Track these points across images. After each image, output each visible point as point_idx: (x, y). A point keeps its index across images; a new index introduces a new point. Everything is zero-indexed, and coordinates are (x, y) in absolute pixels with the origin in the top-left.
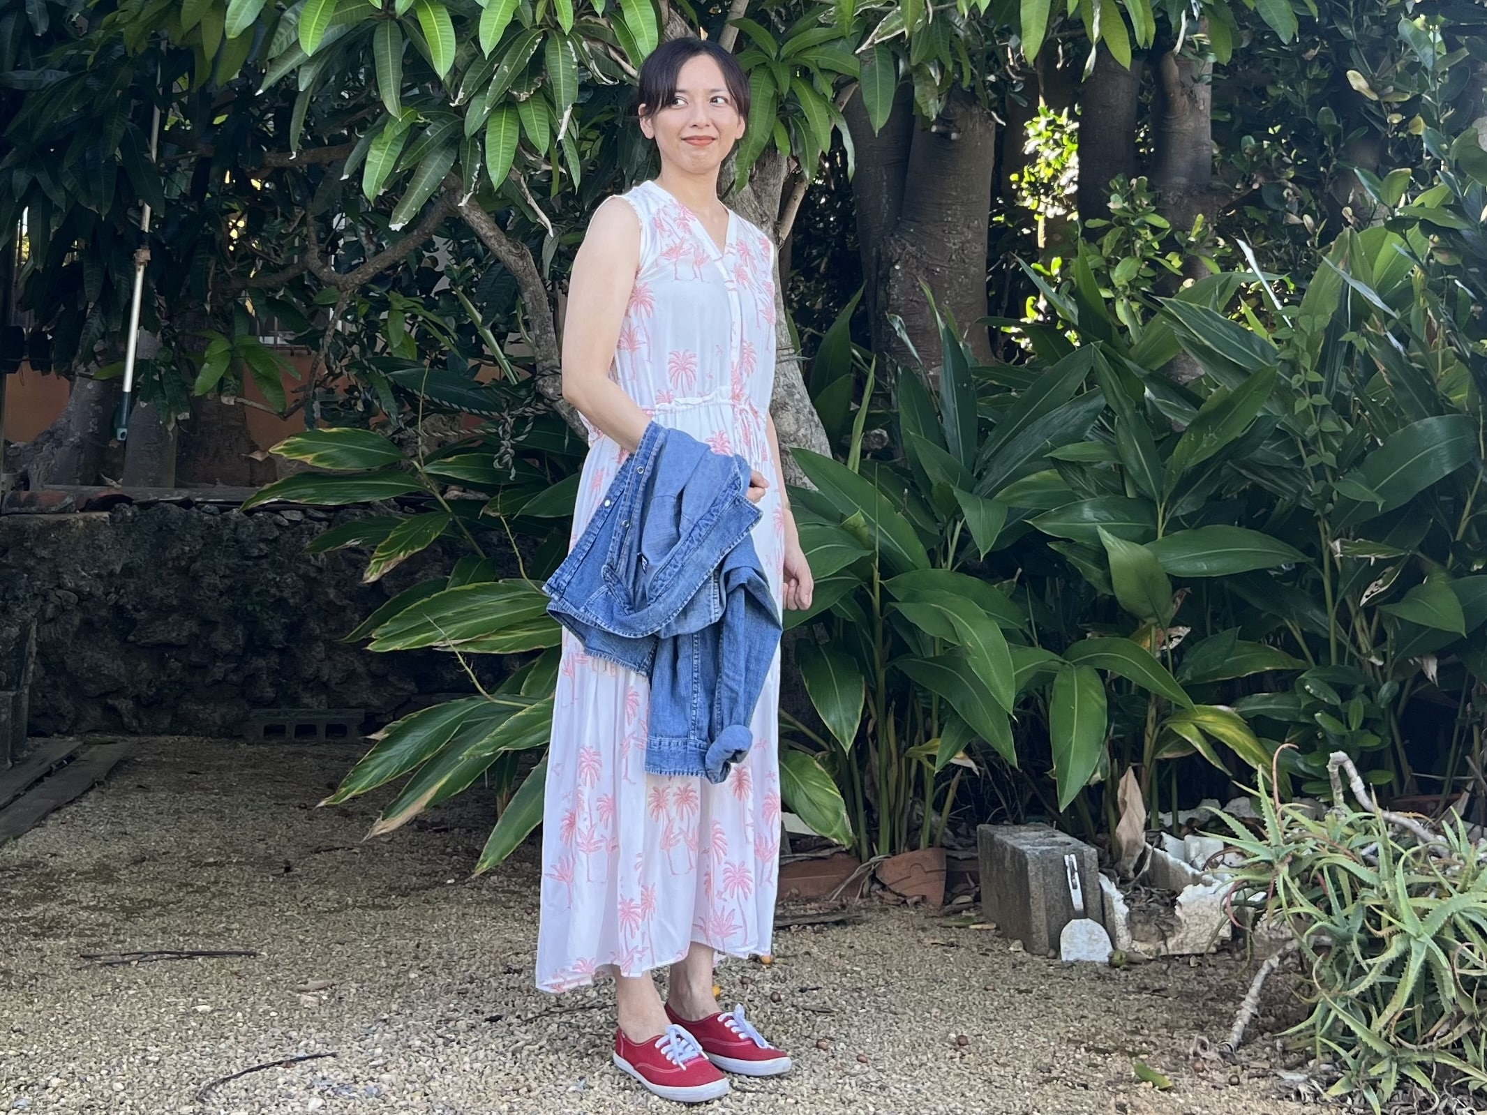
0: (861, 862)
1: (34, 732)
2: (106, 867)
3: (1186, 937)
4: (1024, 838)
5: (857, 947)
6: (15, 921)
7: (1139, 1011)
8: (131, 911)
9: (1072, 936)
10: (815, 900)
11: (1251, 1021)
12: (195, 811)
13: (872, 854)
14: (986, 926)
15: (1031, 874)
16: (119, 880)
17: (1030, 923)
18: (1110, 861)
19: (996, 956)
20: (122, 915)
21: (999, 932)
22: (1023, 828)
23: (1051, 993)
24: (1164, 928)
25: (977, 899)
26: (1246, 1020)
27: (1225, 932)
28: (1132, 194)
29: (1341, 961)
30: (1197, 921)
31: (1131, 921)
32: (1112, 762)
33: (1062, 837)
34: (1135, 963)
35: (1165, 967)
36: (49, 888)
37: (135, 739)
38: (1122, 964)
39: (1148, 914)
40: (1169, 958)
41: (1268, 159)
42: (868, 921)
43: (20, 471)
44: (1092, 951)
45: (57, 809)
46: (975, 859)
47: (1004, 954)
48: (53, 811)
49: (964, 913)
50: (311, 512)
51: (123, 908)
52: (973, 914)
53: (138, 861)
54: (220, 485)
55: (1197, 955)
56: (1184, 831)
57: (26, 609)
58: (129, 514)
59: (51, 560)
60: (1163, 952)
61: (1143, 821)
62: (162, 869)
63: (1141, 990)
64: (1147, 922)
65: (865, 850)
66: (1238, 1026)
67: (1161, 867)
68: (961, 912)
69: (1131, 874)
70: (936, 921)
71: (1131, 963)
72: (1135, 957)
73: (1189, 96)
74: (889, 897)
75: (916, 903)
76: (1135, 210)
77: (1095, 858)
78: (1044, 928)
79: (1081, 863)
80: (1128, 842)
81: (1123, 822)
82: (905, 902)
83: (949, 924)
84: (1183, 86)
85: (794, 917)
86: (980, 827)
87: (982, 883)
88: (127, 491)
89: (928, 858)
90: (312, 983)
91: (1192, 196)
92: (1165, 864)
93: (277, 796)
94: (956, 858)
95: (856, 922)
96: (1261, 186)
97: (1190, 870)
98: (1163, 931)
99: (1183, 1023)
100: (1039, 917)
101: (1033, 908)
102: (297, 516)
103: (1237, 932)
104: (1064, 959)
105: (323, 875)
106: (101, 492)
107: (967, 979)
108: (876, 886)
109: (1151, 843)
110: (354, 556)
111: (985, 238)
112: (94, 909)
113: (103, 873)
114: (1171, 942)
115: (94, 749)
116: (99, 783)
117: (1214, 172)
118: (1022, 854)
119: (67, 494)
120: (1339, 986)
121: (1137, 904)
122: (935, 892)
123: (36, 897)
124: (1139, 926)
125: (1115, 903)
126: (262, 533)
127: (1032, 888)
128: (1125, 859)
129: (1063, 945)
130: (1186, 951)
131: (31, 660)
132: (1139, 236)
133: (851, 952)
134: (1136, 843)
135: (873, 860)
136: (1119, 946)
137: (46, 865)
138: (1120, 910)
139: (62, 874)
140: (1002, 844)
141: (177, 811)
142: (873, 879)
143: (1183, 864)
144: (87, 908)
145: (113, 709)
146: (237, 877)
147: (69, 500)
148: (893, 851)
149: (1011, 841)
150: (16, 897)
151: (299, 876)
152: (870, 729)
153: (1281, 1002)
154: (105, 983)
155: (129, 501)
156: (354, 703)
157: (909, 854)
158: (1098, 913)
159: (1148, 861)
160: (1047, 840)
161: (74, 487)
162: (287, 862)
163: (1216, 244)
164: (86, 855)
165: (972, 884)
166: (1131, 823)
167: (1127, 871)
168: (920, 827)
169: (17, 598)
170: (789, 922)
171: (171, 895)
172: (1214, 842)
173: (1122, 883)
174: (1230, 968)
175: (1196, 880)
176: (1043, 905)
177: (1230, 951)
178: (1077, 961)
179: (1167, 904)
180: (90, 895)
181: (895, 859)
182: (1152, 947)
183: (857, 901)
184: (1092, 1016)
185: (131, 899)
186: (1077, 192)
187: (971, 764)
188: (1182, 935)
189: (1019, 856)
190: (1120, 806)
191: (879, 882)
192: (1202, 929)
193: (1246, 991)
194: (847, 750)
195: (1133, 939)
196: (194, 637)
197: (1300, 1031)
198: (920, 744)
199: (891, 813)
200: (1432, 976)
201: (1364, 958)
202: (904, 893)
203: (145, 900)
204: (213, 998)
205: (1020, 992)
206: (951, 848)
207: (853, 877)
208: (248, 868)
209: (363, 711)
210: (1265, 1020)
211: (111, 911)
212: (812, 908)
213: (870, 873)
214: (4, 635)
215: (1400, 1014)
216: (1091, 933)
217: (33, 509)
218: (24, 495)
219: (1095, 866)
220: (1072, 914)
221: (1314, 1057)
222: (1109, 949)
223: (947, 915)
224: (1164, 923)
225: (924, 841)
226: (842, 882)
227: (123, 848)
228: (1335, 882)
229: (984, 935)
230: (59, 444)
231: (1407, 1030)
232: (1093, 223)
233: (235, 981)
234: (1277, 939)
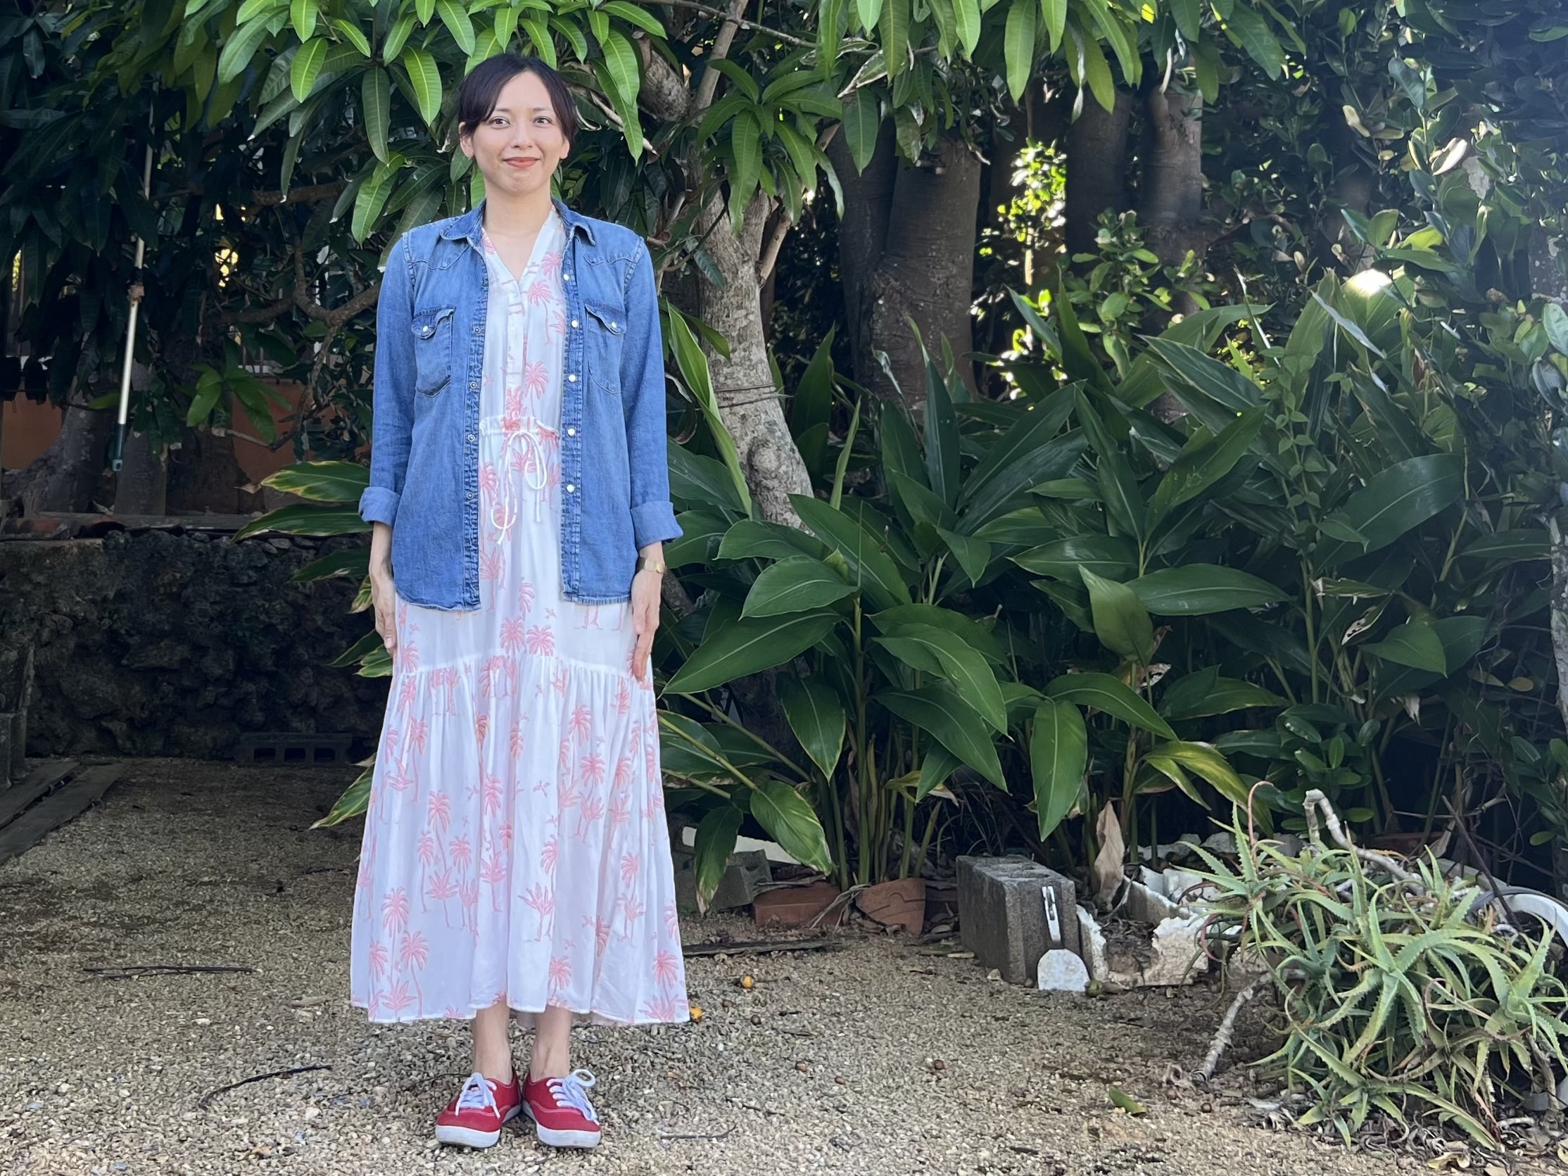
0: (841, 891)
1: (32, 752)
2: (105, 884)
3: (1163, 969)
4: (1003, 870)
5: (836, 973)
6: (21, 935)
7: (1114, 1039)
8: (131, 927)
9: (1049, 965)
10: (796, 927)
11: (1225, 1051)
12: (188, 832)
13: (852, 883)
14: (964, 955)
15: (1008, 905)
16: (118, 897)
17: (1007, 953)
18: (1088, 892)
19: (974, 984)
20: (122, 931)
21: (977, 961)
22: (1001, 860)
23: (1028, 1021)
24: (1141, 959)
25: (956, 928)
26: (1220, 1050)
27: (1202, 964)
28: (1121, 229)
29: (1314, 993)
30: (1174, 953)
31: (1108, 953)
32: (1091, 796)
33: (1040, 869)
34: (1112, 993)
35: (1141, 997)
36: (50, 904)
37: (129, 760)
38: (1100, 993)
39: (1126, 946)
40: (1146, 989)
41: (1259, 193)
42: (847, 949)
43: (14, 498)
44: (1069, 981)
45: (57, 828)
46: (954, 889)
47: (981, 983)
48: (52, 830)
49: (943, 942)
50: (298, 540)
51: (122, 924)
52: (951, 944)
53: (136, 880)
54: (209, 513)
55: (1173, 987)
56: (1163, 864)
57: (23, 633)
58: (122, 541)
59: (46, 585)
60: (1140, 983)
61: (1122, 855)
62: (158, 887)
63: (1116, 1019)
64: (1124, 954)
65: (845, 879)
66: (1212, 1056)
67: (1139, 900)
68: (939, 940)
69: (1109, 907)
70: (915, 949)
71: (1108, 993)
72: (1112, 988)
73: (1179, 131)
74: (868, 924)
75: (896, 932)
76: (1123, 244)
77: (1072, 890)
78: (1021, 957)
79: (1058, 894)
80: (1107, 875)
81: (1102, 855)
82: (884, 930)
83: (927, 952)
84: (1173, 120)
85: (774, 943)
86: (960, 858)
87: (960, 913)
88: (118, 518)
89: (907, 887)
90: (306, 1000)
91: (1181, 231)
92: (1143, 897)
93: (268, 818)
94: (936, 888)
95: (835, 949)
96: (1251, 221)
97: (1167, 903)
98: (1140, 963)
99: (1157, 1051)
100: (1017, 947)
101: (1011, 938)
102: (285, 544)
103: (1213, 966)
104: (1041, 987)
105: (315, 895)
106: (92, 519)
107: (945, 1006)
108: (856, 915)
109: (1130, 877)
110: (342, 584)
111: (970, 274)
112: (95, 925)
113: (102, 891)
114: (1148, 974)
115: (89, 770)
116: (96, 803)
117: (1203, 205)
118: (1001, 885)
119: (62, 521)
120: (1312, 1018)
121: (1114, 936)
122: (914, 919)
123: (39, 913)
124: (1116, 957)
125: (1092, 934)
126: (251, 561)
127: (1010, 918)
128: (1104, 892)
129: (1040, 975)
130: (1163, 983)
131: (29, 683)
132: (1128, 272)
133: (831, 978)
134: (1114, 877)
135: (852, 889)
136: (1096, 977)
137: (46, 882)
138: (1097, 941)
139: (62, 890)
140: (981, 876)
141: (172, 831)
142: (854, 907)
143: (1161, 897)
144: (87, 924)
145: (108, 732)
146: (231, 896)
147: (63, 527)
148: (873, 880)
149: (989, 873)
150: (19, 912)
151: (292, 896)
152: (850, 761)
153: (1256, 1033)
154: (108, 996)
155: (121, 528)
156: (341, 727)
157: (888, 884)
158: (1076, 945)
159: (1127, 893)
160: (1025, 872)
161: (67, 514)
162: (279, 882)
163: (1205, 279)
164: (86, 873)
165: (952, 914)
166: (1109, 856)
167: (1106, 903)
168: (899, 858)
169: (14, 622)
170: (770, 947)
171: (168, 913)
172: (1192, 877)
173: (1100, 916)
174: (1207, 1000)
175: (1174, 913)
176: (1020, 935)
177: (1207, 984)
178: (1055, 990)
179: (1144, 936)
180: (91, 912)
181: (874, 888)
182: (1128, 978)
183: (837, 928)
184: (1066, 1044)
185: (130, 916)
186: (1066, 225)
187: (951, 796)
188: (1158, 967)
189: (997, 888)
190: (1099, 840)
191: (859, 911)
192: (1179, 961)
193: (1220, 1022)
194: (829, 778)
195: (1110, 970)
196: (185, 662)
197: (1273, 1061)
198: (900, 776)
199: (871, 844)
200: (1404, 1010)
201: (1337, 991)
202: (884, 921)
203: (143, 917)
204: (211, 1012)
205: (997, 1019)
206: (930, 878)
207: (833, 905)
208: (241, 888)
209: (350, 735)
210: (1239, 1050)
211: (112, 927)
212: (792, 935)
213: (850, 901)
214: (3, 658)
215: (1370, 1047)
216: (1069, 963)
217: (29, 535)
218: (19, 522)
219: (1073, 898)
220: (1049, 945)
221: (1286, 1087)
222: (1086, 979)
223: (926, 944)
224: (1141, 955)
225: (903, 872)
226: (822, 909)
227: (119, 867)
228: (1309, 917)
229: (962, 964)
230: (52, 470)
231: (1378, 1061)
232: (1079, 258)
233: (233, 995)
234: (1254, 972)
